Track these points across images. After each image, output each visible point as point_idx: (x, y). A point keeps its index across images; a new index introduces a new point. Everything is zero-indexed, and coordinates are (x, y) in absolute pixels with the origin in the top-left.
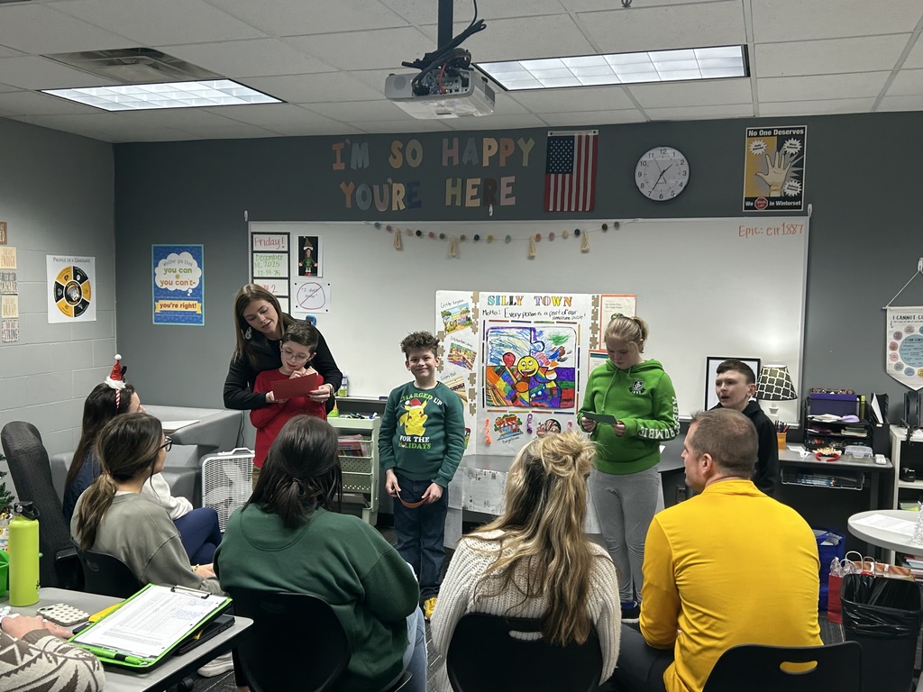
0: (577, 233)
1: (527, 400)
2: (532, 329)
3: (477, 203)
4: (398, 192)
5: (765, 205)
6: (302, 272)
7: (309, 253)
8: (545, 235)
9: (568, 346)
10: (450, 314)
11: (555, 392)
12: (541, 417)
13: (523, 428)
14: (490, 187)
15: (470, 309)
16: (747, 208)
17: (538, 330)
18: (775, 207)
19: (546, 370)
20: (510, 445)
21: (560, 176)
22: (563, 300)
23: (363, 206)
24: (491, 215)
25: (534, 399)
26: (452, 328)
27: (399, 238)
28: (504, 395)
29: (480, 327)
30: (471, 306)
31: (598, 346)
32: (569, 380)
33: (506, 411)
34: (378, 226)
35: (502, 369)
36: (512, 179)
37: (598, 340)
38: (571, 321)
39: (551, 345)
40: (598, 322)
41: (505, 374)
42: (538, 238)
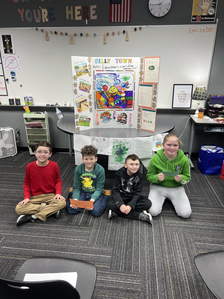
0: (124, 32)
1: (113, 106)
2: (115, 74)
3: (80, 18)
4: (45, 13)
5: (200, 19)
6: (6, 52)
7: (7, 43)
8: (110, 33)
9: (130, 81)
10: (78, 68)
11: (125, 102)
12: (119, 112)
13: (112, 117)
14: (86, 11)
15: (87, 65)
16: (193, 20)
17: (117, 75)
18: (204, 20)
19: (121, 92)
20: (107, 124)
21: (116, 5)
22: (128, 60)
23: (30, 20)
24: (87, 24)
25: (116, 105)
26: (79, 74)
27: (47, 35)
28: (104, 103)
29: (92, 74)
30: (88, 64)
31: (143, 81)
32: (130, 96)
33: (105, 110)
34: (37, 29)
35: (102, 92)
36: (95, 7)
37: (143, 78)
38: (131, 70)
39: (123, 81)
40: (143, 70)
41: (104, 94)
42: (108, 34)
